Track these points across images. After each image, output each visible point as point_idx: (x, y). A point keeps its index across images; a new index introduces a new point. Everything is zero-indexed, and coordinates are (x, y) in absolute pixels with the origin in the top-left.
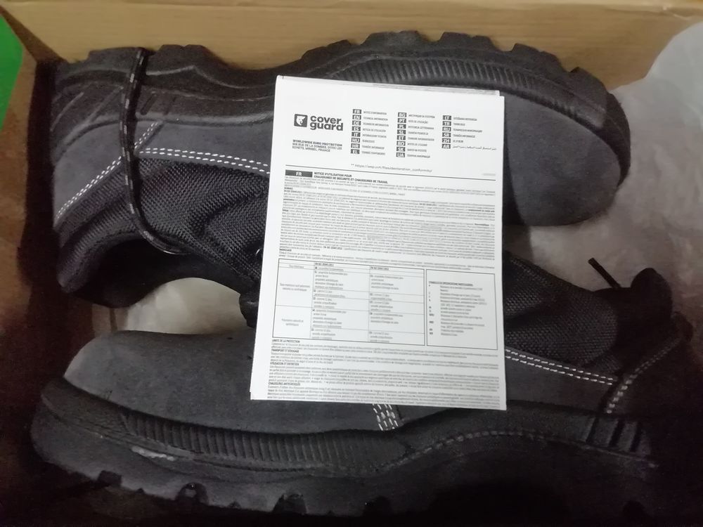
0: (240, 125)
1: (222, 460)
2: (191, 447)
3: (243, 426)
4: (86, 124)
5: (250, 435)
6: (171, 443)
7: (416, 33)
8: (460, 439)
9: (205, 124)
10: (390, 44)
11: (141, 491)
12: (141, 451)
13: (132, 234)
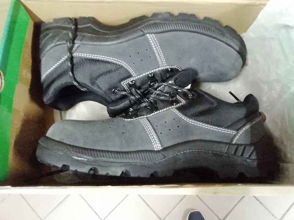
0: (108, 45)
1: (103, 160)
2: (92, 156)
3: (110, 149)
4: (53, 45)
5: (111, 152)
6: (86, 154)
7: (169, 13)
8: (182, 152)
9: (95, 45)
10: (160, 17)
11: (76, 170)
12: (76, 158)
13: (70, 83)
